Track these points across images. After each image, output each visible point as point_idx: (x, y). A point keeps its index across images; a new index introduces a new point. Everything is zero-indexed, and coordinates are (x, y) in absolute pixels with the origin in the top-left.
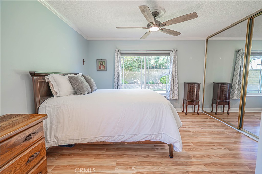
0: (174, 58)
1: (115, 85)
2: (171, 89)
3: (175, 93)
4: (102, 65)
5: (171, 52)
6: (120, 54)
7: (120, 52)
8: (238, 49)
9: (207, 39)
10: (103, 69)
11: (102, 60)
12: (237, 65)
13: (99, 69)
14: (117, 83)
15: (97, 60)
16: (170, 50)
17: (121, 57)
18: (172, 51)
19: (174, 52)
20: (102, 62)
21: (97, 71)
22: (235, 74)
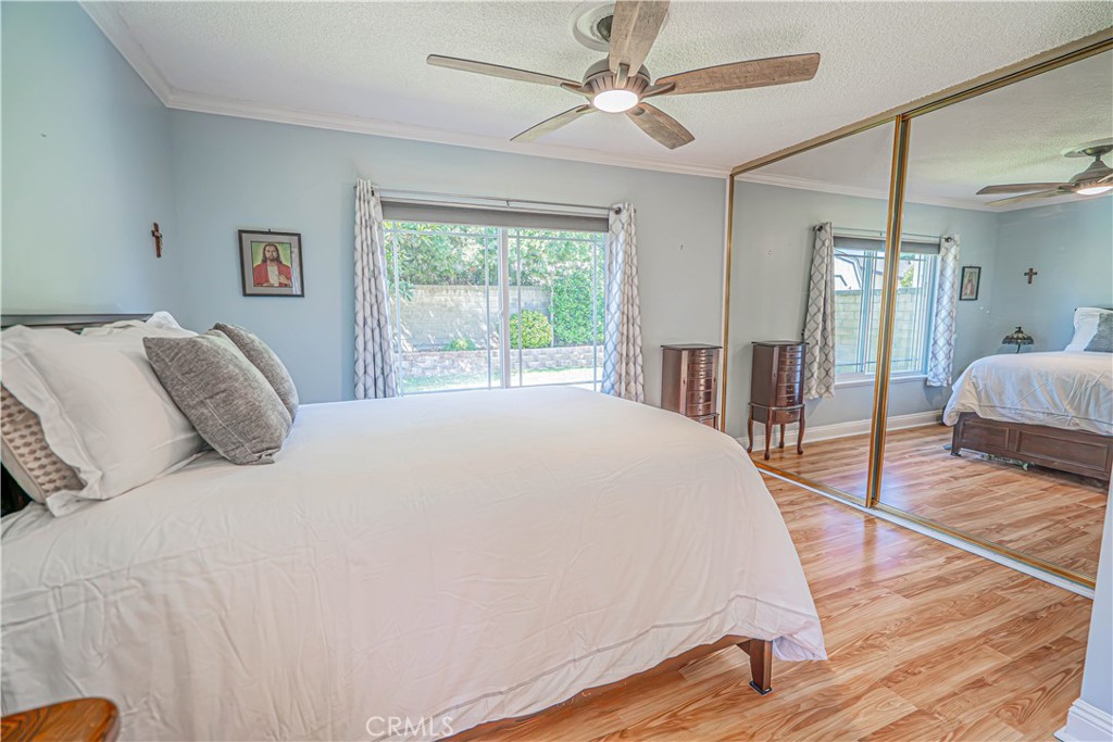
0: (628, 243)
1: (360, 371)
2: (620, 375)
3: (634, 393)
4: (277, 260)
5: (612, 216)
6: (379, 208)
7: (377, 195)
8: (817, 223)
9: (732, 176)
10: (281, 285)
11: (270, 233)
12: (816, 277)
13: (258, 284)
14: (369, 359)
15: (241, 232)
16: (610, 209)
17: (385, 223)
18: (618, 212)
19: (624, 216)
20: (271, 244)
21: (245, 295)
22: (812, 309)
